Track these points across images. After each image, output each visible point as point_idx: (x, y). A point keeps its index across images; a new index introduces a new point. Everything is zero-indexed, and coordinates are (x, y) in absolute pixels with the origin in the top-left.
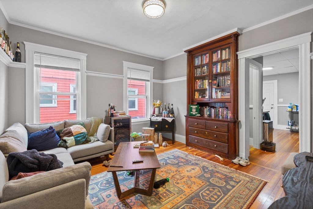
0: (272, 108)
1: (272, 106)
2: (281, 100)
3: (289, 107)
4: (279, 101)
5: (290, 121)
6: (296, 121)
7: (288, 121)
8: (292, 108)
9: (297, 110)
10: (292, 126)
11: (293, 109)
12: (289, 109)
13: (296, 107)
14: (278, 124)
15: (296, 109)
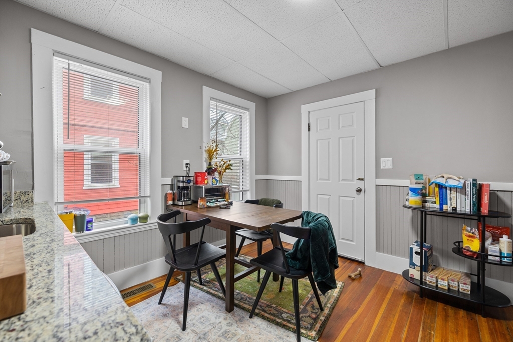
0: (359, 191)
1: (361, 185)
2: (387, 163)
3: (413, 190)
4: (382, 167)
5: (419, 250)
6: (435, 245)
7: (411, 249)
8: (424, 195)
9: (441, 205)
10: (426, 271)
11: (428, 199)
12: (414, 200)
13: (437, 189)
14: (378, 248)
15: (437, 200)
